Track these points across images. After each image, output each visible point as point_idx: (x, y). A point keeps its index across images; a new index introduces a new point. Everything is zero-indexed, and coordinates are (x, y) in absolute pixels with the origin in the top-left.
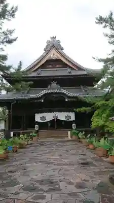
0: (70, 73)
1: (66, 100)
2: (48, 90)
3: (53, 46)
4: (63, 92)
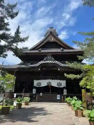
1: (59, 69)
3: (51, 32)
4: (56, 62)
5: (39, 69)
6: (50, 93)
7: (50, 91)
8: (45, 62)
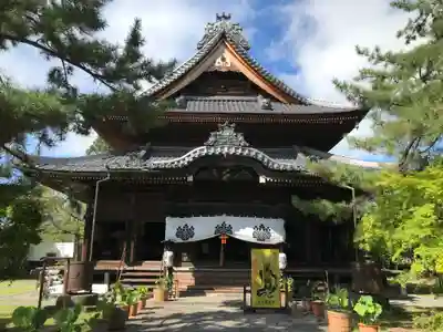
0: (266, 108)
1: (262, 180)
2: (209, 146)
3: (223, 36)
4: (253, 154)
5: (190, 179)
6: (221, 264)
7: (222, 255)
8: (212, 151)
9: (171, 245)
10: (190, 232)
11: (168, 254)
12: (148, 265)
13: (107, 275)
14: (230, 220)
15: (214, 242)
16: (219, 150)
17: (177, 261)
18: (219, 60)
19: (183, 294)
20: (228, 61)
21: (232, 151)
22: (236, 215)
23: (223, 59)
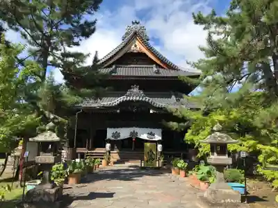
1: (151, 112)
2: (127, 96)
3: (135, 33)
4: (147, 100)
5: (118, 111)
6: (133, 149)
7: (133, 145)
8: (128, 98)
9: (110, 141)
10: (118, 135)
11: (108, 145)
12: (98, 150)
13: (79, 155)
14: (137, 130)
15: (129, 139)
16: (131, 98)
17: (112, 148)
18: (133, 46)
19: (115, 163)
20: (138, 46)
21: (138, 98)
22: (140, 127)
23: (136, 46)
